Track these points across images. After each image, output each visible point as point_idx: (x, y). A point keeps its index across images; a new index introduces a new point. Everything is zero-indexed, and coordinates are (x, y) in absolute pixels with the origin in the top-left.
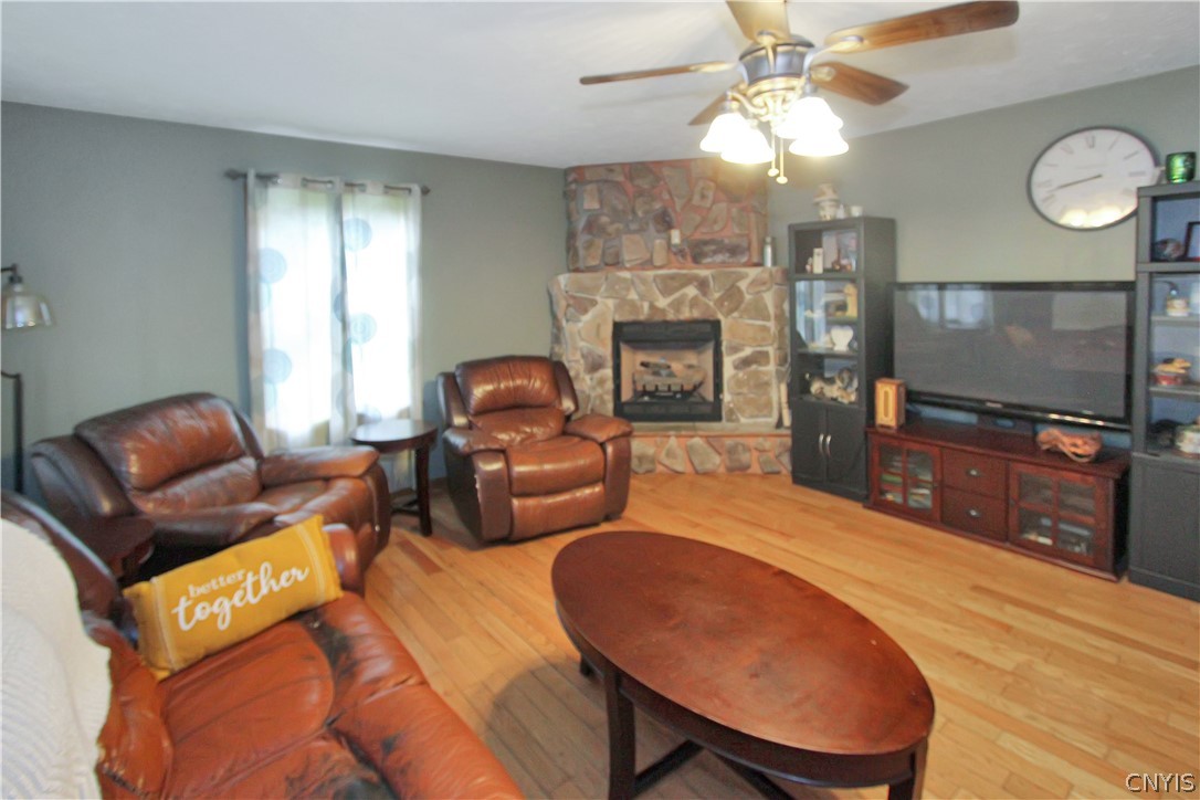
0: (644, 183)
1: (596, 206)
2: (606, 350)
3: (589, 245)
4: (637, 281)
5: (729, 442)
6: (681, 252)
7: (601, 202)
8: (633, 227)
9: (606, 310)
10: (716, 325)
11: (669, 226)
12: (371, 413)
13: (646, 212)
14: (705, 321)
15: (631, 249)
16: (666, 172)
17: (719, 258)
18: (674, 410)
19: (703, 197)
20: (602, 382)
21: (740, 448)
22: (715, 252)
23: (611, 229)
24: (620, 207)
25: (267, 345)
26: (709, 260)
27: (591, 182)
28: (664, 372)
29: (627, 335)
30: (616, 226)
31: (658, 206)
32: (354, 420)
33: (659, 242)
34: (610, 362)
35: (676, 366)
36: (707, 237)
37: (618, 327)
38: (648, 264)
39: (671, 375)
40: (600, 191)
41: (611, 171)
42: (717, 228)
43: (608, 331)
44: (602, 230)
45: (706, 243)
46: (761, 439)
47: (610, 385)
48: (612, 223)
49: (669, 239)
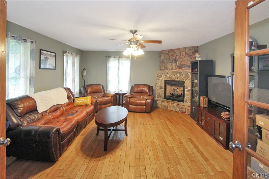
0: (172, 53)
1: (163, 58)
2: (163, 85)
3: (162, 65)
4: (168, 73)
5: (181, 106)
6: (178, 67)
7: (164, 57)
8: (169, 62)
9: (163, 78)
10: (184, 82)
11: (176, 62)
12: (122, 90)
13: (172, 59)
14: (181, 81)
15: (169, 66)
16: (176, 51)
17: (186, 68)
18: (175, 98)
19: (183, 55)
20: (162, 91)
21: (183, 108)
22: (185, 67)
23: (166, 62)
24: (167, 58)
25: (109, 79)
26: (183, 69)
27: (163, 53)
28: (176, 91)
29: (167, 82)
30: (167, 62)
31: (174, 57)
32: (120, 91)
33: (174, 65)
34: (164, 87)
35: (178, 90)
36: (184, 64)
37: (165, 81)
38: (172, 69)
39: (177, 92)
40: (164, 55)
41: (166, 51)
42: (185, 62)
43: (163, 81)
44: (164, 62)
45: (183, 65)
46: (187, 107)
47: (163, 92)
48: (166, 61)
49: (176, 64)
